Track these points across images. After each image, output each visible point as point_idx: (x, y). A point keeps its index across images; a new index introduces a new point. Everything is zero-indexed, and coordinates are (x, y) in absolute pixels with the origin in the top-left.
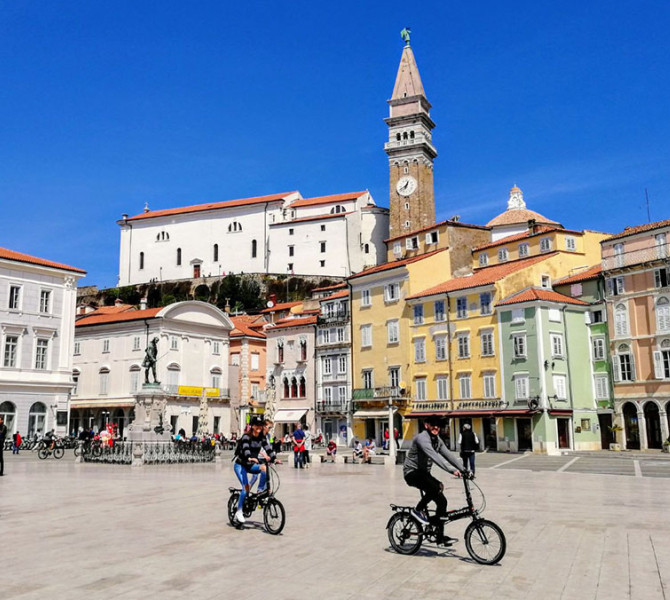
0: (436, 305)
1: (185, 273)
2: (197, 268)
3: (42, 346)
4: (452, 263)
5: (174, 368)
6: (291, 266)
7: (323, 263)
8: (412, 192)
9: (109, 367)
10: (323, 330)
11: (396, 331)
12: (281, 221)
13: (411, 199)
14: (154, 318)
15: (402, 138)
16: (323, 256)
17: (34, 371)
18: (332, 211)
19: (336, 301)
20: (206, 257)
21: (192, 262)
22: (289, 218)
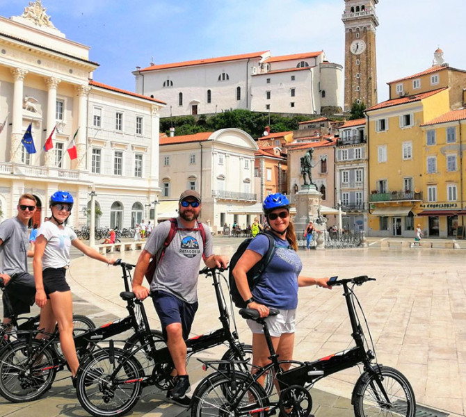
0: (448, 130)
1: (186, 111)
2: (195, 108)
3: (138, 160)
4: (450, 99)
5: (221, 178)
6: (268, 107)
7: (293, 105)
8: (362, 51)
9: (170, 178)
10: (342, 150)
11: (409, 151)
12: (259, 73)
13: (361, 57)
14: (207, 140)
15: (355, 10)
16: (293, 100)
17: (133, 178)
18: (298, 66)
19: (352, 128)
20: (201, 100)
21: (191, 103)
22: (265, 71)
